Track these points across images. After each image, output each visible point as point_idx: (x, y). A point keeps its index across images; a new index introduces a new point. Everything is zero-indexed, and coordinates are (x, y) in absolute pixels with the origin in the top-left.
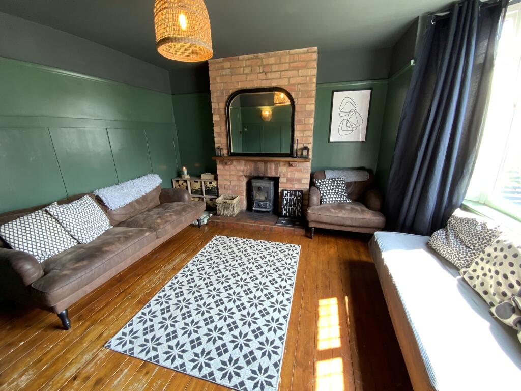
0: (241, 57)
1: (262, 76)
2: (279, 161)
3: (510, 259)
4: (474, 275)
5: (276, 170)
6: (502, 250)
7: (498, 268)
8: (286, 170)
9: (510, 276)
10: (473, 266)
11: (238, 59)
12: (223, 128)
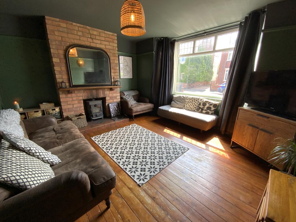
0: (74, 24)
1: (90, 40)
2: (105, 88)
3: (194, 100)
4: (187, 107)
5: (104, 93)
6: (191, 99)
7: (192, 103)
8: (108, 93)
9: (195, 103)
10: (186, 106)
11: (72, 24)
12: (64, 68)
